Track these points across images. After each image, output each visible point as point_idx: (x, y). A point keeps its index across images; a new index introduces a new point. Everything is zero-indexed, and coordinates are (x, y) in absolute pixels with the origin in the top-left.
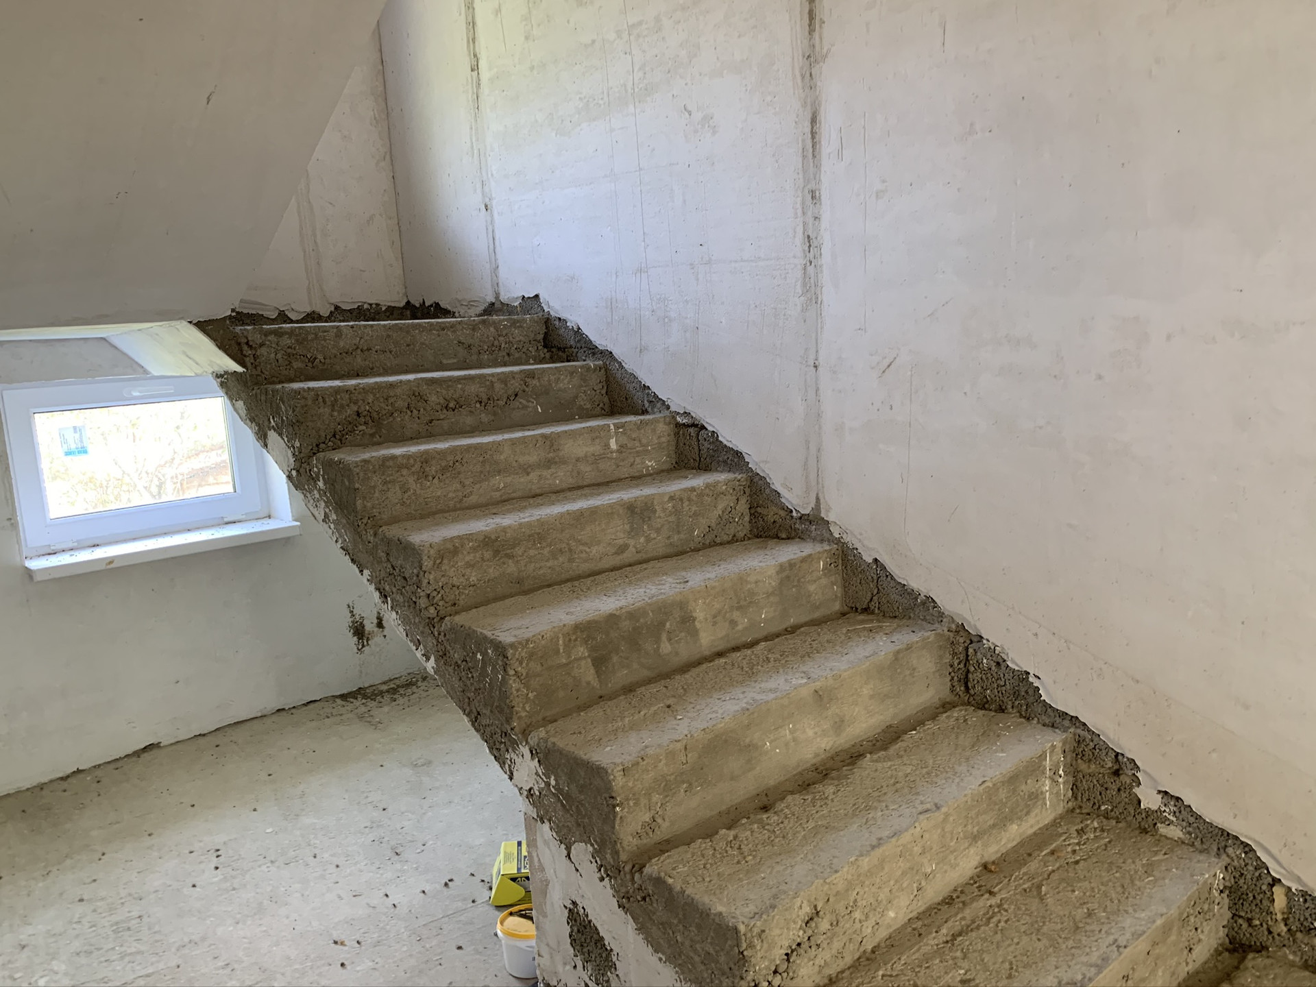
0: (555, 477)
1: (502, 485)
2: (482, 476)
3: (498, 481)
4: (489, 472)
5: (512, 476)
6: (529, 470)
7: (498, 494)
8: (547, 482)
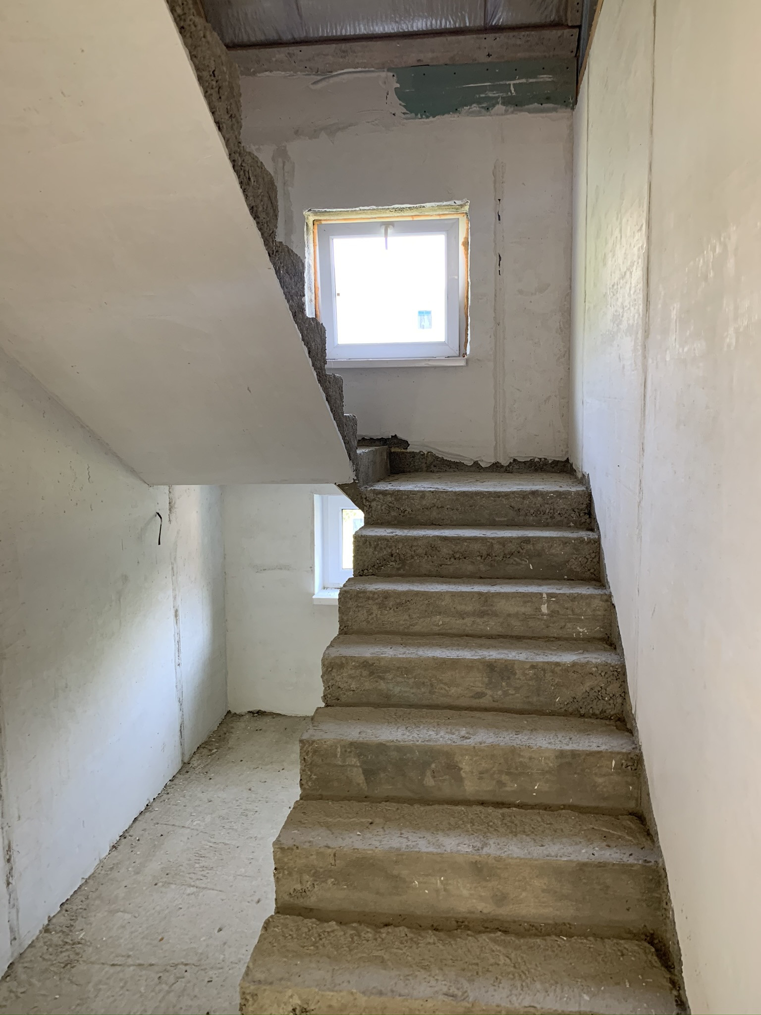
0: (487, 625)
1: (441, 623)
2: (427, 614)
3: (439, 619)
4: (432, 612)
5: (450, 618)
6: (465, 616)
7: (437, 628)
8: (480, 627)
